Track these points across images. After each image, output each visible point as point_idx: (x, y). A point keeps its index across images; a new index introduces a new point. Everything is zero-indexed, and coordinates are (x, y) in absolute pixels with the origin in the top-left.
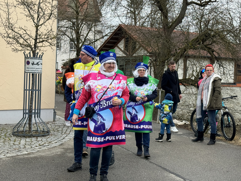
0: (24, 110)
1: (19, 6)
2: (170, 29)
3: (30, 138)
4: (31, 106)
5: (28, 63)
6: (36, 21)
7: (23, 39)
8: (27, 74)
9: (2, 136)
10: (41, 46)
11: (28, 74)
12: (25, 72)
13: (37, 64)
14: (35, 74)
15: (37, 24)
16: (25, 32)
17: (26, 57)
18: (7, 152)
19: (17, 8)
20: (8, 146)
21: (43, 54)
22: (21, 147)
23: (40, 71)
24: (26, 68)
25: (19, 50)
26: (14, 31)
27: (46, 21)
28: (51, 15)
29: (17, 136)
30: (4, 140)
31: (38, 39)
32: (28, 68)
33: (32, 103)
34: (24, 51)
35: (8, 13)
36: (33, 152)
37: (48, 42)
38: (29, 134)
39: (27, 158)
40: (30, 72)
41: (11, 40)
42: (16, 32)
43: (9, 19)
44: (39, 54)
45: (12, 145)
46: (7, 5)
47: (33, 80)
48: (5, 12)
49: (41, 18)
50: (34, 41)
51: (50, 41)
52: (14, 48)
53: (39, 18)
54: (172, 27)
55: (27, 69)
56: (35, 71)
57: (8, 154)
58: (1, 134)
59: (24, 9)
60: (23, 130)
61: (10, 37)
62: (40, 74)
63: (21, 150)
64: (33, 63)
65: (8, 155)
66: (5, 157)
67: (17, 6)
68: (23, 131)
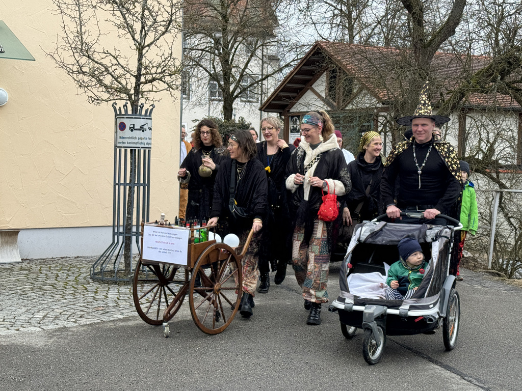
0: (114, 226)
1: (103, 6)
2: (429, 48)
3: (127, 286)
4: (130, 219)
5: (122, 127)
6: (137, 37)
7: (112, 76)
8: (120, 151)
9: (69, 281)
10: (150, 91)
11: (123, 150)
12: (116, 146)
13: (142, 128)
14: (137, 149)
15: (140, 44)
16: (115, 62)
17: (118, 115)
18: (80, 316)
19: (98, 11)
20: (82, 301)
21: (154, 107)
22: (109, 305)
23: (147, 144)
24: (118, 137)
25: (103, 100)
26: (93, 60)
27: (160, 36)
28: (169, 24)
29: (102, 281)
30: (73, 289)
31: (143, 74)
32: (123, 138)
33: (130, 212)
34: (114, 101)
35: (80, 22)
36: (134, 316)
37: (164, 82)
38: (126, 279)
39: (122, 327)
40: (126, 145)
41: (86, 79)
42: (96, 62)
43: (81, 34)
44: (146, 107)
45: (92, 300)
46: (78, 5)
47: (133, 163)
48: (73, 20)
49: (148, 31)
50: (133, 80)
51: (168, 79)
52: (93, 96)
53: (144, 31)
54: (433, 45)
55: (119, 140)
56: (136, 143)
57: (82, 319)
58: (67, 278)
59: (112, 12)
60: (113, 269)
61: (84, 73)
62: (147, 150)
63: (108, 310)
64: (132, 126)
65: (83, 321)
66: (77, 324)
67: (99, 5)
68: (112, 272)
